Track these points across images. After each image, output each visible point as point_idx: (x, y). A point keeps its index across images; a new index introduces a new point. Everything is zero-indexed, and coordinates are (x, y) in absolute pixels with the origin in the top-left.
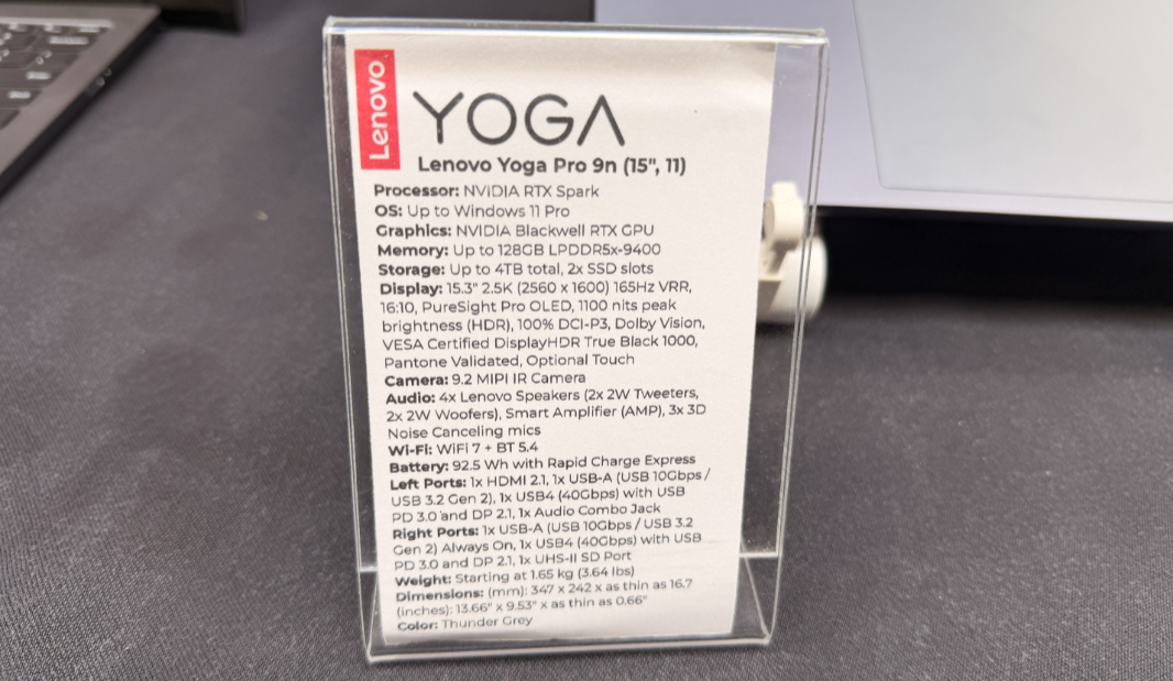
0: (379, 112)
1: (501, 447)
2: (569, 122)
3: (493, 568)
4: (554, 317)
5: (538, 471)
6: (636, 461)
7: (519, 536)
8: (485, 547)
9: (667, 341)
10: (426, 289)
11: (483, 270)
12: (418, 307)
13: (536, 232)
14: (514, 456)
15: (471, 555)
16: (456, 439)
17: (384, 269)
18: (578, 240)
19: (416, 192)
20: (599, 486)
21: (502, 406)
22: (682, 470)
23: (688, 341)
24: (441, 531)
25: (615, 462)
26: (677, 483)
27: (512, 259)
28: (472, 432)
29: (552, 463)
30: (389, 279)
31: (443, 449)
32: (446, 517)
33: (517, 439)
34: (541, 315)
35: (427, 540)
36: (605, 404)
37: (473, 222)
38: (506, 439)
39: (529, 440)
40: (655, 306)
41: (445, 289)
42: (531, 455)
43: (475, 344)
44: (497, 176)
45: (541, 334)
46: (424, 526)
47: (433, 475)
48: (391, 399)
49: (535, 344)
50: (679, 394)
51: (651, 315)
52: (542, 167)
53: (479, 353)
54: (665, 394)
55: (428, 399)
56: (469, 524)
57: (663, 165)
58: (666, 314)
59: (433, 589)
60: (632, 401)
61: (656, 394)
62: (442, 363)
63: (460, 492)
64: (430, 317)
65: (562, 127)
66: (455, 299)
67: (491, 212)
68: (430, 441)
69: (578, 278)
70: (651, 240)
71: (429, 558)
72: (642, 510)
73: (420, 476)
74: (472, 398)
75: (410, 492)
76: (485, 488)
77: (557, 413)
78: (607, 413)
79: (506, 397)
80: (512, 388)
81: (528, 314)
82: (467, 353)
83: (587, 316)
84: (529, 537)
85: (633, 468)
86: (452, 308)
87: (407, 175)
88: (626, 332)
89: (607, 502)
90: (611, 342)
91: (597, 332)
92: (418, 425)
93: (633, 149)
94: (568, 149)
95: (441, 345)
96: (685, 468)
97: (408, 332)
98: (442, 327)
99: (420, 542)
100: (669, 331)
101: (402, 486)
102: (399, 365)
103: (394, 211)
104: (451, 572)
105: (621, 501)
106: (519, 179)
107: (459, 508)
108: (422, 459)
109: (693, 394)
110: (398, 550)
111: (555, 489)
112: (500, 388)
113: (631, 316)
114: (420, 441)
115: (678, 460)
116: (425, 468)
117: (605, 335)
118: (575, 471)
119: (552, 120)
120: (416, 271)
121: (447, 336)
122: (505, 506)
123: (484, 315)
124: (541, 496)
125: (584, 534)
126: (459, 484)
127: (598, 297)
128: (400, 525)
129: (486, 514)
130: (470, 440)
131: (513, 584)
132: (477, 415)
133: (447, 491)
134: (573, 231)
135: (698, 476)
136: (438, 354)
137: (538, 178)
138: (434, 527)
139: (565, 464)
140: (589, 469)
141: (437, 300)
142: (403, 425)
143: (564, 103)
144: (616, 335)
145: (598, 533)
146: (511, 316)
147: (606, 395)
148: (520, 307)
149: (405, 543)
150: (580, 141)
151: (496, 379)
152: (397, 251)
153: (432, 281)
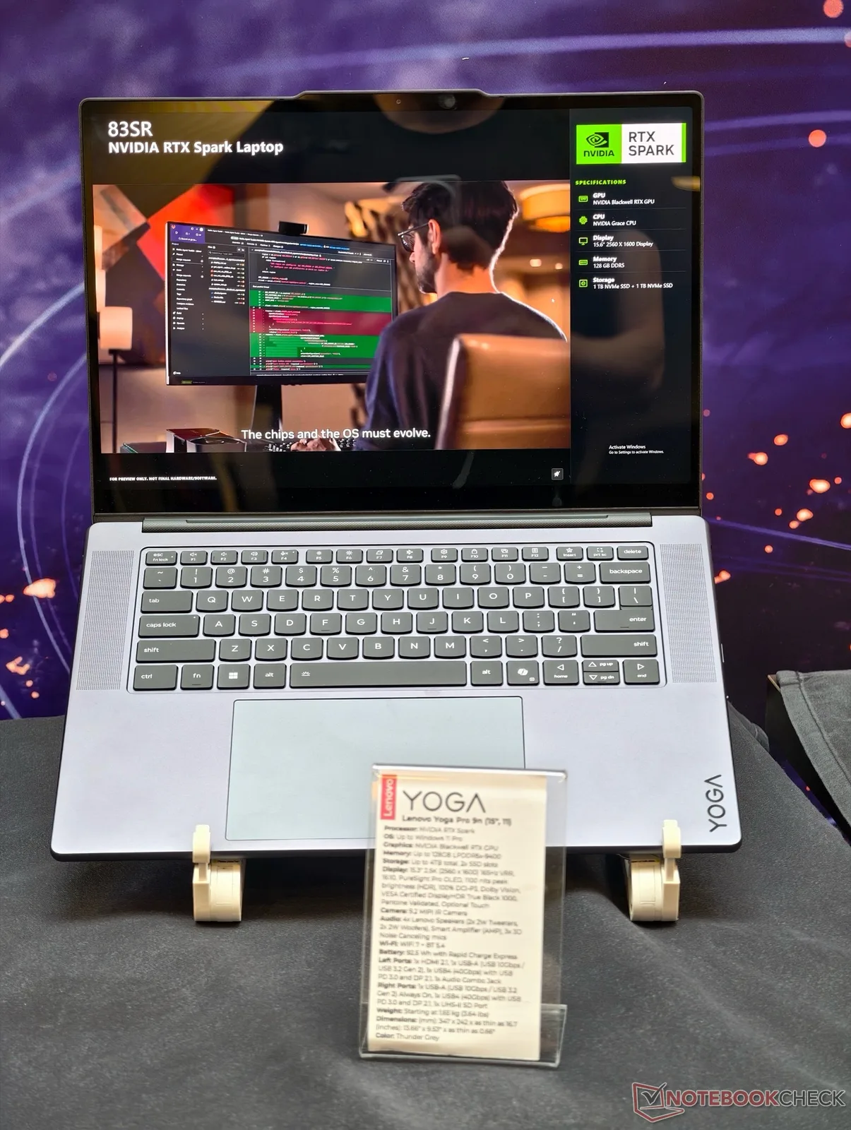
0: (389, 797)
1: (429, 945)
2: (463, 803)
3: (421, 1007)
4: (454, 885)
5: (444, 958)
6: (489, 956)
7: (435, 991)
8: (418, 995)
9: (504, 898)
10: (401, 870)
11: (425, 863)
12: (397, 877)
13: (448, 847)
14: (434, 950)
15: (412, 999)
16: (408, 940)
17: (385, 861)
18: (465, 851)
19: (401, 829)
20: (473, 968)
21: (429, 925)
22: (511, 963)
23: (513, 899)
24: (400, 985)
25: (479, 956)
26: (509, 969)
27: (438, 858)
28: (417, 937)
29: (451, 954)
30: (387, 865)
31: (403, 944)
32: (402, 978)
33: (436, 941)
34: (449, 884)
35: (393, 989)
36: (476, 927)
37: (422, 842)
38: (431, 941)
39: (441, 942)
40: (498, 882)
41: (409, 870)
42: (441, 950)
43: (420, 896)
44: (434, 824)
45: (448, 892)
46: (392, 982)
47: (397, 956)
48: (383, 919)
49: (445, 897)
50: (510, 924)
51: (497, 886)
52: (452, 820)
53: (421, 900)
54: (503, 923)
55: (398, 920)
56: (412, 982)
57: (501, 821)
58: (502, 886)
59: (395, 1015)
60: (488, 926)
61: (499, 923)
62: (405, 903)
63: (409, 966)
64: (402, 882)
65: (460, 805)
66: (412, 875)
67: (430, 838)
68: (398, 940)
69: (465, 868)
70: (496, 853)
71: (393, 998)
72: (492, 982)
73: (392, 957)
74: (418, 920)
75: (386, 964)
76: (420, 965)
77: (454, 930)
78: (476, 931)
79: (431, 921)
80: (434, 916)
81: (443, 883)
82: (416, 899)
83: (469, 885)
84: (439, 992)
85: (488, 960)
86: (411, 879)
87: (398, 822)
88: (485, 893)
89: (476, 977)
90: (479, 898)
91: (473, 893)
92: (393, 932)
93: (490, 815)
94: (462, 814)
95: (406, 895)
96: (513, 962)
97: (392, 888)
98: (407, 887)
99: (390, 990)
100: (505, 894)
101: (384, 961)
102: (387, 903)
103: (391, 837)
104: (402, 1007)
105: (483, 977)
106: (442, 825)
107: (408, 974)
108: (393, 948)
109: (516, 925)
110: (380, 993)
111: (451, 968)
112: (429, 916)
113: (489, 886)
114: (393, 939)
115: (510, 957)
116: (395, 953)
117: (476, 894)
118: (462, 959)
119: (457, 802)
120: (398, 862)
121: (408, 891)
122: (429, 974)
123: (425, 882)
124: (446, 971)
125: (464, 992)
126: (409, 962)
127: (473, 876)
128: (381, 980)
129: (420, 978)
130: (415, 940)
131: (431, 1017)
132: (418, 928)
133: (404, 965)
134: (464, 848)
135: (518, 966)
136: (404, 899)
137: (450, 825)
138: (396, 982)
139: (455, 955)
140: (468, 959)
141: (405, 875)
142: (386, 931)
143: (460, 795)
144: (481, 894)
145: (472, 993)
146: (436, 883)
147: (476, 922)
148: (440, 880)
149: (383, 990)
150: (468, 810)
151: (428, 912)
152: (391, 853)
153: (404, 866)
